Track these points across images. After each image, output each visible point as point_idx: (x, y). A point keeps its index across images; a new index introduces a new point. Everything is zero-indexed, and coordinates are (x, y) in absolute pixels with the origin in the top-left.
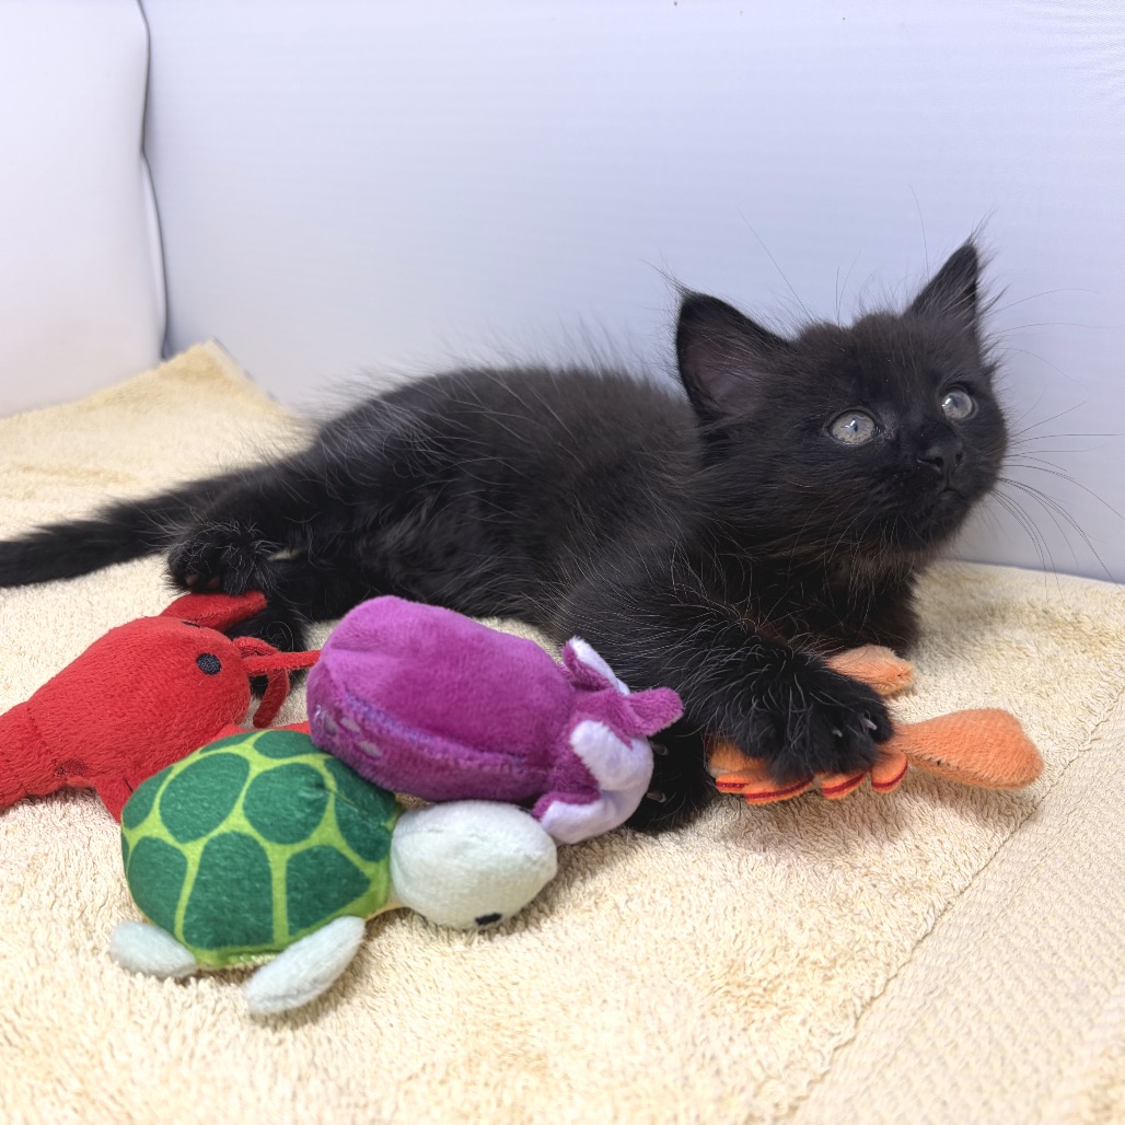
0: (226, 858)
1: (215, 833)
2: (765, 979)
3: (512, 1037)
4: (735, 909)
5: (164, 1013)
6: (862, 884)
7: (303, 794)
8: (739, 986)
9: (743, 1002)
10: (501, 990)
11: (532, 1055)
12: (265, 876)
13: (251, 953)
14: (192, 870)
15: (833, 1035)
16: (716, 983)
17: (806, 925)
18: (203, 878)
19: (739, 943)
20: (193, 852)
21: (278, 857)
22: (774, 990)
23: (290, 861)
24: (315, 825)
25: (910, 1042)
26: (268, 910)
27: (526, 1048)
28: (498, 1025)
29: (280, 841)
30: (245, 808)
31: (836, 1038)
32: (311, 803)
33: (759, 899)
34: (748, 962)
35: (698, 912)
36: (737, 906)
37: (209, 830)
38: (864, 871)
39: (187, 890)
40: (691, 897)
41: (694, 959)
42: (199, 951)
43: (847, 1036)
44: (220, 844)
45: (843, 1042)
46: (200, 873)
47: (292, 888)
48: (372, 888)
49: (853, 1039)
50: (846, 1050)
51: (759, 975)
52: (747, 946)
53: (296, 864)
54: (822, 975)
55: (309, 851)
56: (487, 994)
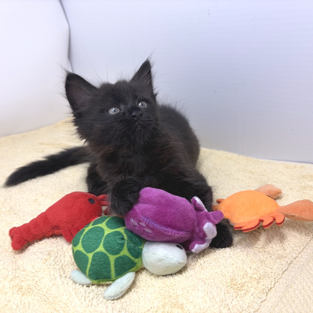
0: (99, 258)
1: (95, 251)
2: (241, 283)
3: (174, 299)
4: (233, 264)
5: (84, 294)
6: (267, 256)
7: (118, 241)
8: (234, 285)
9: (236, 289)
10: (171, 287)
11: (180, 304)
12: (109, 263)
13: (106, 281)
14: (90, 261)
15: (260, 298)
16: (228, 284)
17: (252, 268)
18: (93, 263)
19: (234, 274)
20: (90, 256)
21: (112, 258)
22: (244, 286)
23: (115, 259)
24: (122, 250)
25: (282, 300)
26: (110, 272)
27: (178, 302)
28: (170, 296)
29: (113, 254)
30: (103, 245)
31: (261, 299)
32: (120, 244)
33: (239, 261)
34: (237, 278)
35: (223, 265)
36: (233, 263)
37: (94, 250)
38: (268, 253)
39: (89, 266)
40: (221, 262)
41: (222, 278)
42: (92, 280)
43: (265, 298)
44: (97, 254)
45: (263, 300)
46: (92, 262)
47: (116, 266)
48: (137, 265)
49: (266, 299)
50: (264, 302)
51: (240, 282)
52: (236, 274)
53: (117, 260)
54: (257, 282)
55: (120, 257)
56: (167, 288)
